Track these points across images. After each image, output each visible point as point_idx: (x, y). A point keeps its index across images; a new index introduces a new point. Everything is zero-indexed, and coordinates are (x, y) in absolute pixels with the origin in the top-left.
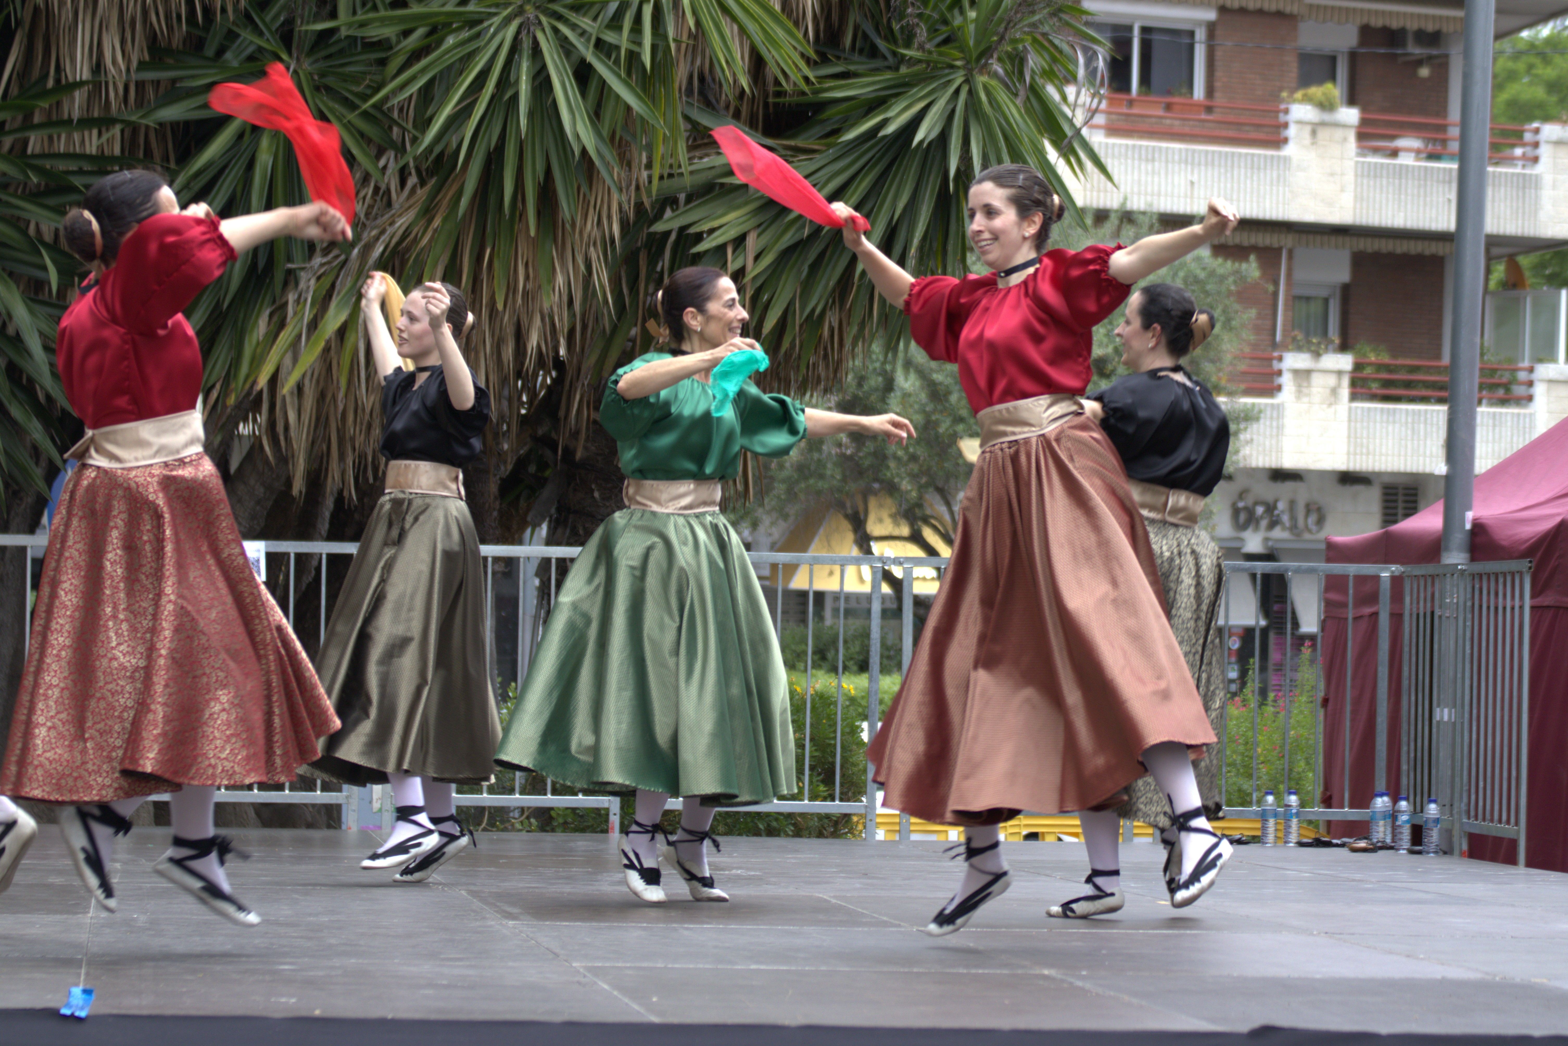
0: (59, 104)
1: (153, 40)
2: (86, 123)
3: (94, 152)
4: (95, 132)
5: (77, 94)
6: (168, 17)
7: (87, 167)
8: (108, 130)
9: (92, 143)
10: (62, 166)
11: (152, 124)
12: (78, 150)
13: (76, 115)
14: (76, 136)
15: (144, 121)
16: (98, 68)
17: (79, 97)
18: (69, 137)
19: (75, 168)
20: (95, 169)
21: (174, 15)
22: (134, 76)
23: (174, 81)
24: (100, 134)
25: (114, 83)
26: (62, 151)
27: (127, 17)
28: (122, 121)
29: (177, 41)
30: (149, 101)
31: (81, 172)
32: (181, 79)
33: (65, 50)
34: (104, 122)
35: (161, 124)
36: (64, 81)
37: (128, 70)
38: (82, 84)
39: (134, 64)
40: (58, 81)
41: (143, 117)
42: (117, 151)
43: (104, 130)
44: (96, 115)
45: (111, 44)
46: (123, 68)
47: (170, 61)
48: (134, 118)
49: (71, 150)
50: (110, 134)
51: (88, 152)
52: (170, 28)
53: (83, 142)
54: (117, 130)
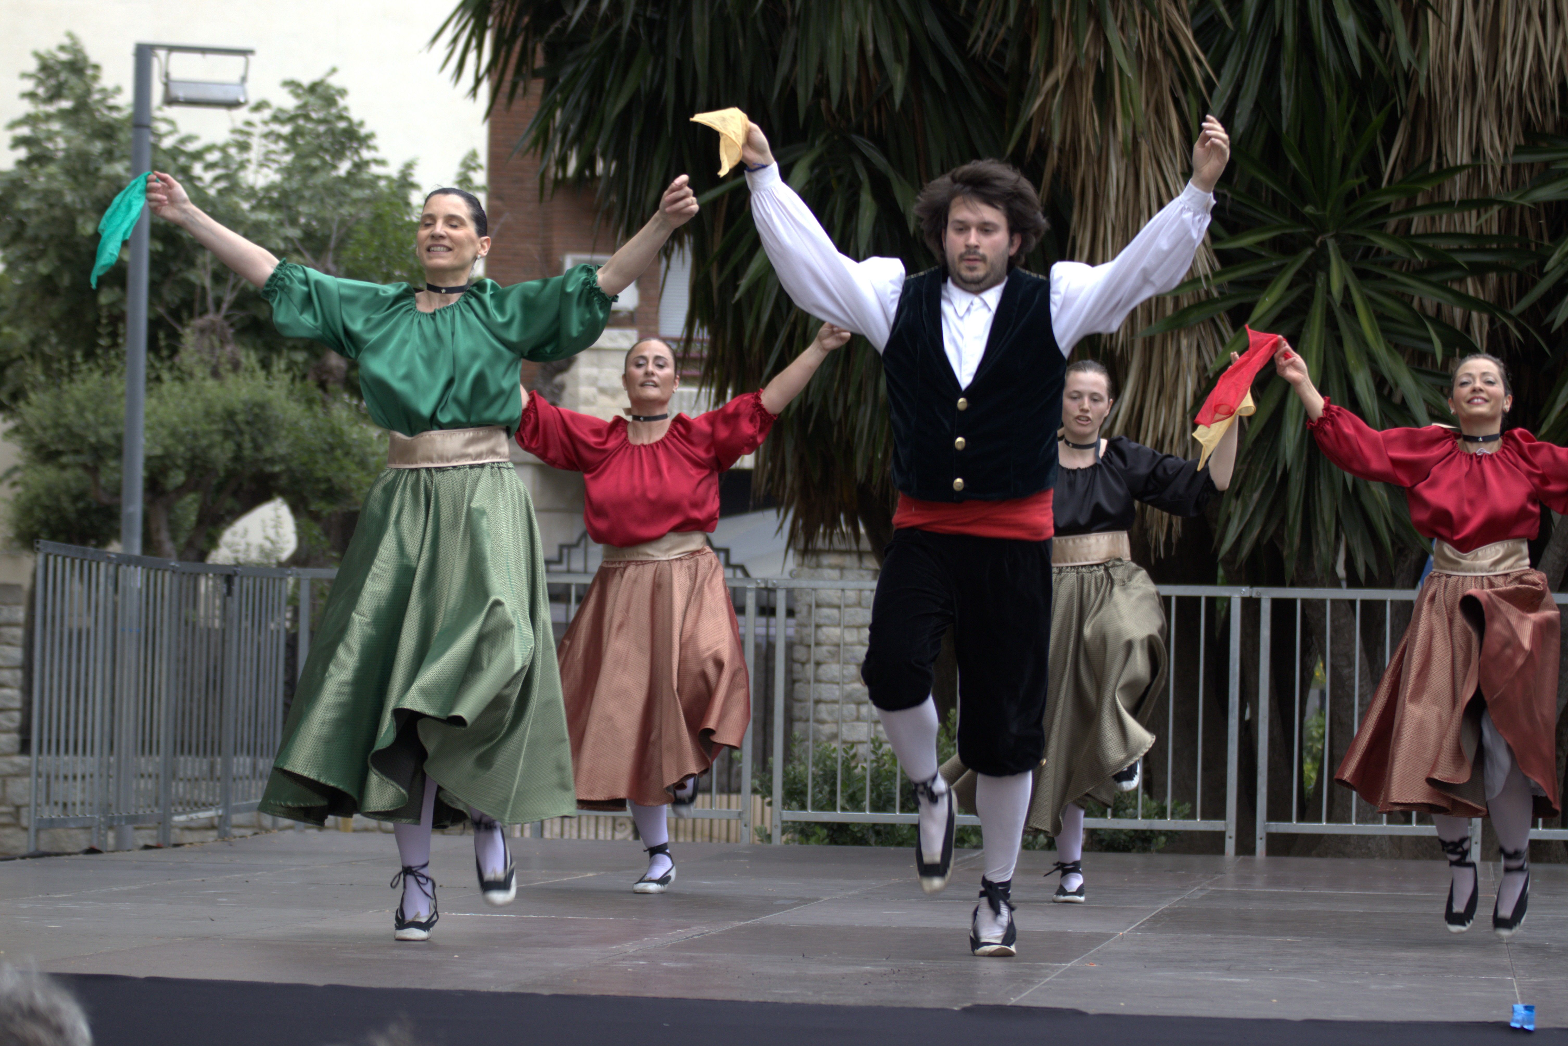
0: (1440, 187)
1: (1527, 126)
2: (1466, 204)
3: (1473, 231)
4: (1474, 213)
5: (1457, 177)
6: (1542, 103)
7: (1467, 245)
8: (1486, 211)
9: (1471, 223)
10: (1443, 245)
11: (1528, 204)
12: (1458, 229)
13: (1457, 196)
14: (1457, 217)
15: (1521, 202)
16: (1477, 152)
17: (1460, 180)
18: (1450, 217)
19: (1456, 247)
20: (1475, 247)
21: (1548, 102)
22: (1511, 159)
23: (1547, 164)
24: (1479, 216)
25: (1492, 167)
26: (1443, 230)
27: (1505, 105)
28: (1499, 202)
29: (1550, 127)
30: (1524, 183)
31: (1461, 250)
32: (1554, 162)
33: (1446, 136)
34: (1483, 204)
35: (1535, 204)
36: (1445, 166)
37: (1505, 154)
38: (1462, 168)
39: (1511, 148)
40: (1439, 165)
41: (1520, 197)
42: (1495, 230)
43: (1482, 210)
44: (1475, 196)
45: (1489, 130)
46: (1501, 152)
47: (1544, 145)
48: (1511, 199)
49: (1452, 230)
50: (1488, 215)
51: (1468, 231)
52: (1544, 114)
53: (1463, 222)
54: (1496, 208)
